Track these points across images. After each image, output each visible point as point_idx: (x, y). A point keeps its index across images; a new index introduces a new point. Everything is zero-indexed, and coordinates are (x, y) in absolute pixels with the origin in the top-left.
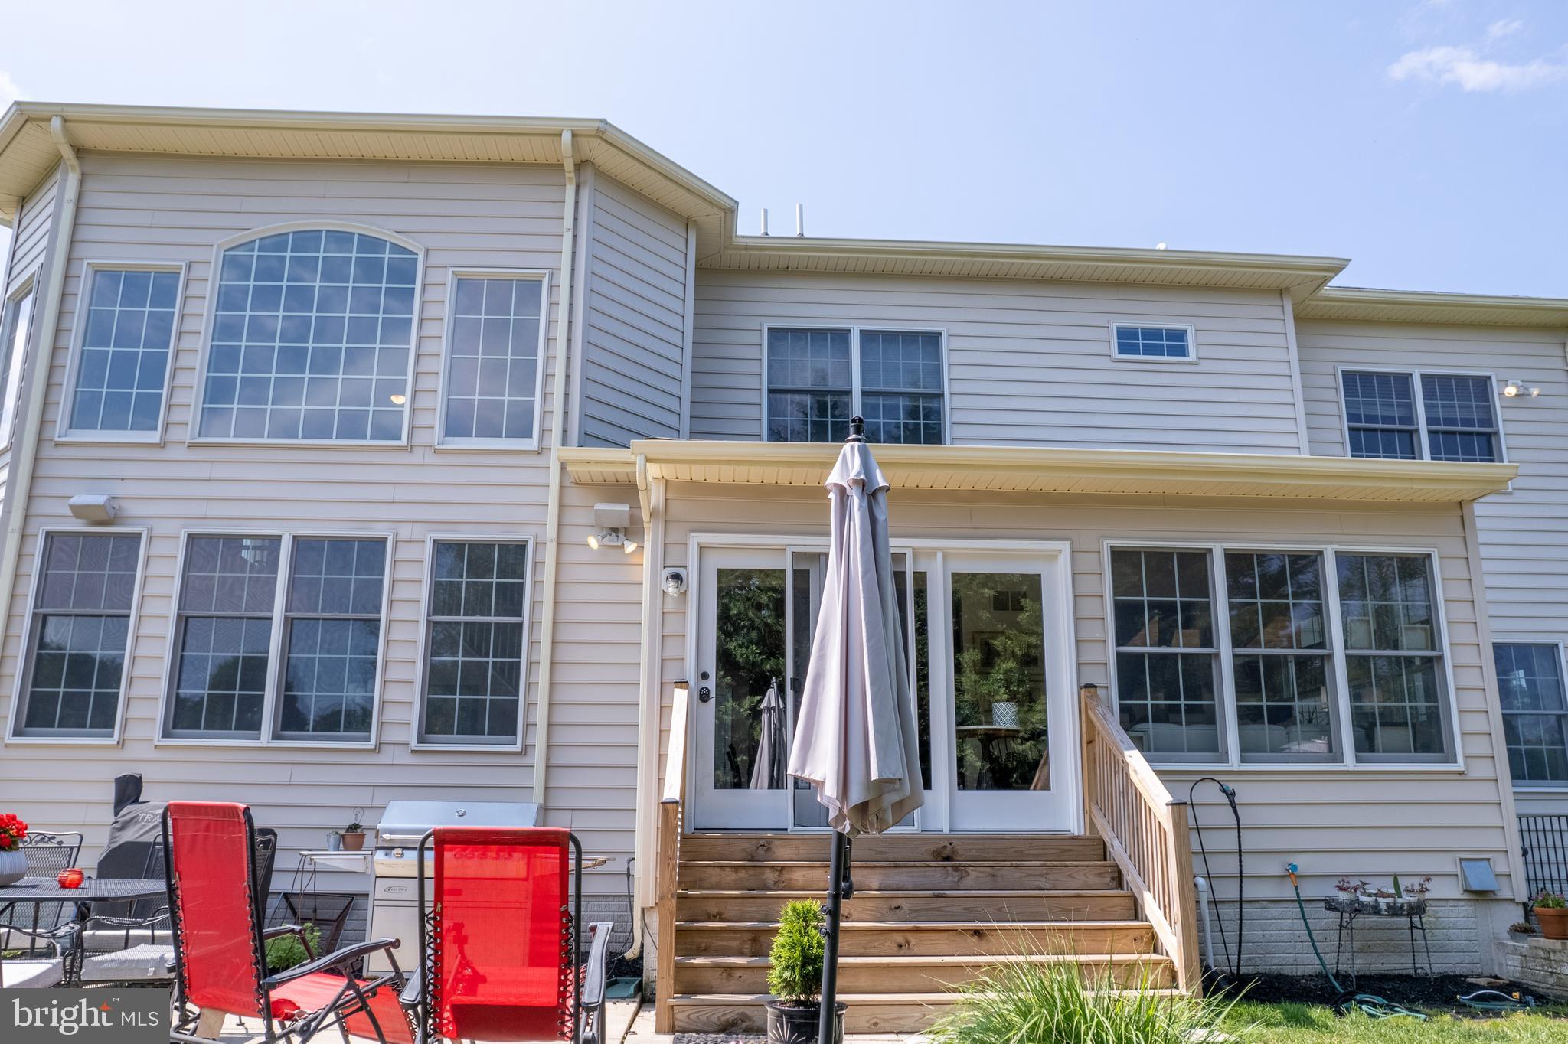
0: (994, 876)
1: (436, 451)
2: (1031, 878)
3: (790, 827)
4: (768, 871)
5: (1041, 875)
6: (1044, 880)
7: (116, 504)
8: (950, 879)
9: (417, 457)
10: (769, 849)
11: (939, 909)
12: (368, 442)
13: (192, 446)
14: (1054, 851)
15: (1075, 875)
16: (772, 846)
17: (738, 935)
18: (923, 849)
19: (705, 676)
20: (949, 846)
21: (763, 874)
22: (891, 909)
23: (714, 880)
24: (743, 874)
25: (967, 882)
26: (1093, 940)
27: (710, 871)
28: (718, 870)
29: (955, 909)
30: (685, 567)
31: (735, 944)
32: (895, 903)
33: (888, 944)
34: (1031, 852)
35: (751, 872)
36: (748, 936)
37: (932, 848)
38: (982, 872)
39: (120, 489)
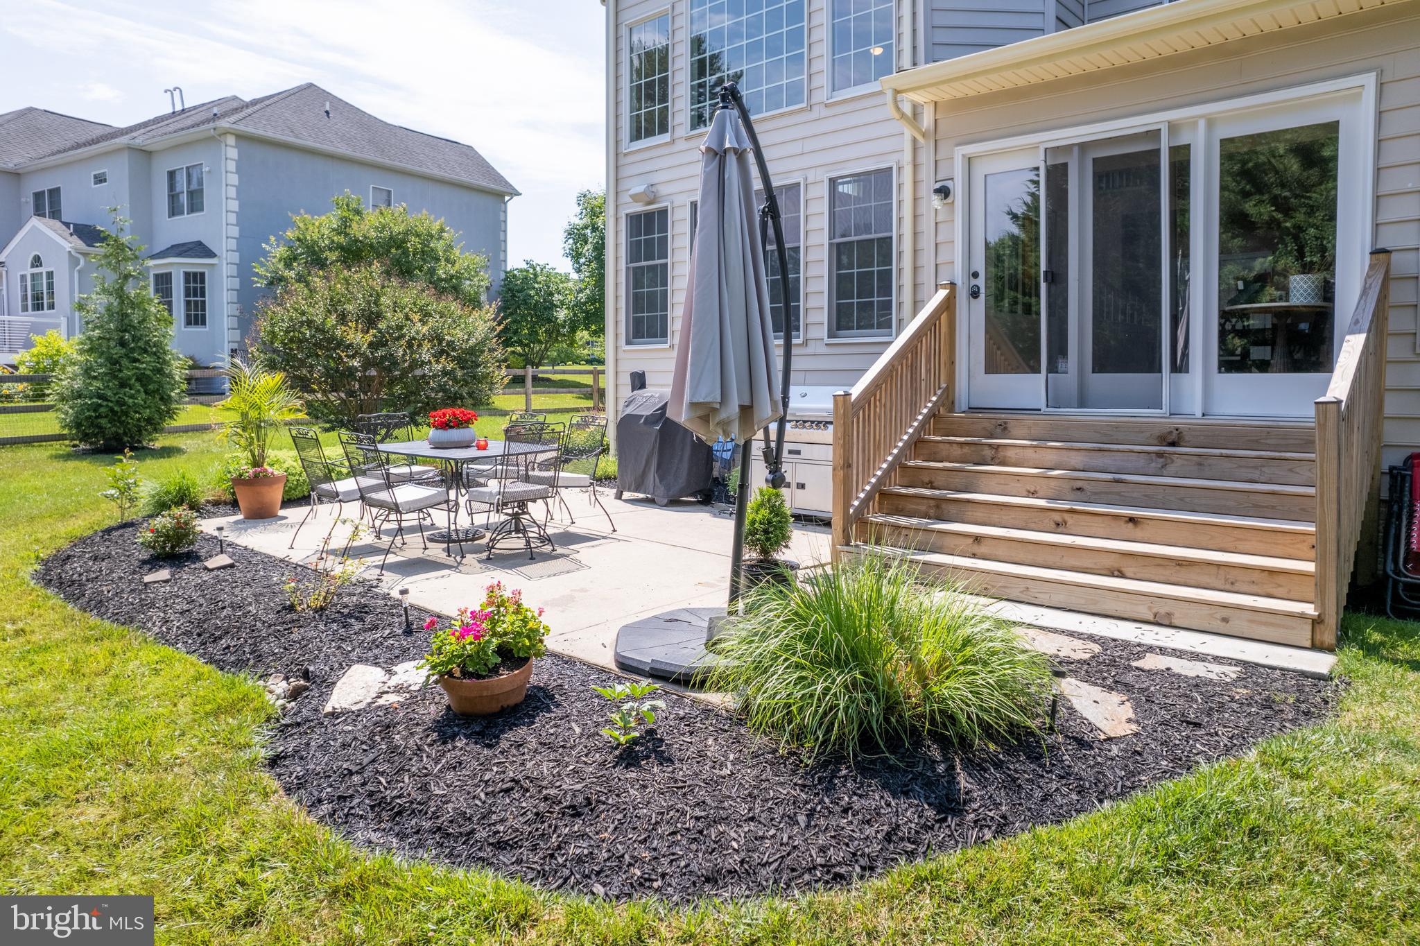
0: (1200, 464)
1: (826, 106)
2: (1243, 470)
3: (1043, 407)
4: (986, 448)
5: (1255, 468)
6: (1258, 472)
7: (654, 189)
8: (1153, 465)
9: (814, 114)
10: (1005, 428)
11: (1118, 494)
12: (785, 109)
13: (687, 139)
14: (1297, 442)
15: (1297, 470)
16: (1008, 426)
17: (925, 501)
18: (1148, 434)
19: (976, 275)
20: (1175, 432)
21: (983, 450)
22: (1073, 490)
23: (944, 453)
24: (966, 450)
25: (1171, 469)
26: (1261, 541)
27: (941, 446)
28: (947, 445)
29: (1135, 495)
30: (952, 179)
31: (923, 508)
32: (1079, 484)
33: (1047, 521)
34: (1268, 442)
35: (973, 448)
36: (932, 503)
37: (1157, 433)
38: (1187, 460)
39: (656, 178)
